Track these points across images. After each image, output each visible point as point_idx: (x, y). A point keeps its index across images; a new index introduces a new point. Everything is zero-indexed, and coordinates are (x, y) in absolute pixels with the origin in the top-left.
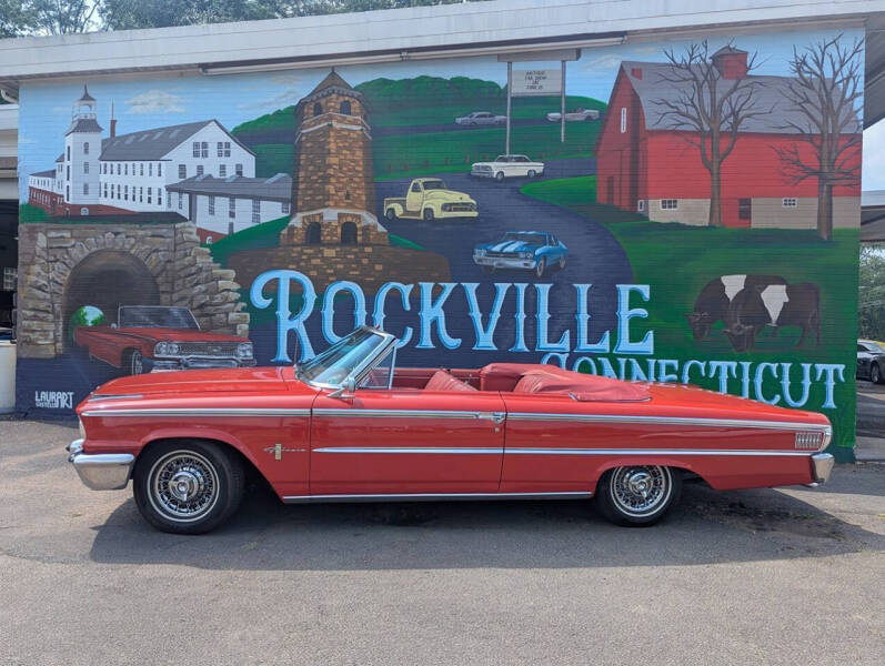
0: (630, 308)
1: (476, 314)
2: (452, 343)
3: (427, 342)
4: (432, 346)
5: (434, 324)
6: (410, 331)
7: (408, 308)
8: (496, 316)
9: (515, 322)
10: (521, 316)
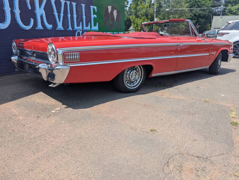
0: (93, 15)
1: (56, 13)
2: (49, 26)
3: (40, 26)
4: (42, 28)
5: (42, 17)
6: (32, 20)
7: (30, 8)
8: (62, 15)
9: (68, 18)
10: (69, 16)
